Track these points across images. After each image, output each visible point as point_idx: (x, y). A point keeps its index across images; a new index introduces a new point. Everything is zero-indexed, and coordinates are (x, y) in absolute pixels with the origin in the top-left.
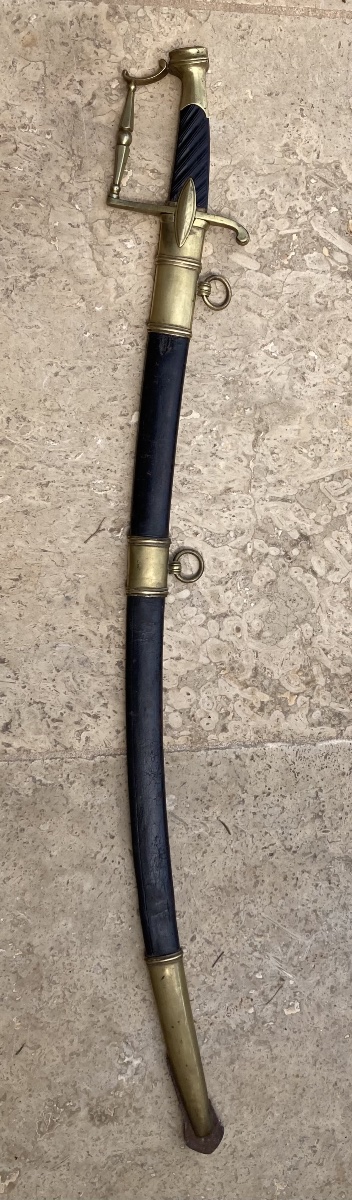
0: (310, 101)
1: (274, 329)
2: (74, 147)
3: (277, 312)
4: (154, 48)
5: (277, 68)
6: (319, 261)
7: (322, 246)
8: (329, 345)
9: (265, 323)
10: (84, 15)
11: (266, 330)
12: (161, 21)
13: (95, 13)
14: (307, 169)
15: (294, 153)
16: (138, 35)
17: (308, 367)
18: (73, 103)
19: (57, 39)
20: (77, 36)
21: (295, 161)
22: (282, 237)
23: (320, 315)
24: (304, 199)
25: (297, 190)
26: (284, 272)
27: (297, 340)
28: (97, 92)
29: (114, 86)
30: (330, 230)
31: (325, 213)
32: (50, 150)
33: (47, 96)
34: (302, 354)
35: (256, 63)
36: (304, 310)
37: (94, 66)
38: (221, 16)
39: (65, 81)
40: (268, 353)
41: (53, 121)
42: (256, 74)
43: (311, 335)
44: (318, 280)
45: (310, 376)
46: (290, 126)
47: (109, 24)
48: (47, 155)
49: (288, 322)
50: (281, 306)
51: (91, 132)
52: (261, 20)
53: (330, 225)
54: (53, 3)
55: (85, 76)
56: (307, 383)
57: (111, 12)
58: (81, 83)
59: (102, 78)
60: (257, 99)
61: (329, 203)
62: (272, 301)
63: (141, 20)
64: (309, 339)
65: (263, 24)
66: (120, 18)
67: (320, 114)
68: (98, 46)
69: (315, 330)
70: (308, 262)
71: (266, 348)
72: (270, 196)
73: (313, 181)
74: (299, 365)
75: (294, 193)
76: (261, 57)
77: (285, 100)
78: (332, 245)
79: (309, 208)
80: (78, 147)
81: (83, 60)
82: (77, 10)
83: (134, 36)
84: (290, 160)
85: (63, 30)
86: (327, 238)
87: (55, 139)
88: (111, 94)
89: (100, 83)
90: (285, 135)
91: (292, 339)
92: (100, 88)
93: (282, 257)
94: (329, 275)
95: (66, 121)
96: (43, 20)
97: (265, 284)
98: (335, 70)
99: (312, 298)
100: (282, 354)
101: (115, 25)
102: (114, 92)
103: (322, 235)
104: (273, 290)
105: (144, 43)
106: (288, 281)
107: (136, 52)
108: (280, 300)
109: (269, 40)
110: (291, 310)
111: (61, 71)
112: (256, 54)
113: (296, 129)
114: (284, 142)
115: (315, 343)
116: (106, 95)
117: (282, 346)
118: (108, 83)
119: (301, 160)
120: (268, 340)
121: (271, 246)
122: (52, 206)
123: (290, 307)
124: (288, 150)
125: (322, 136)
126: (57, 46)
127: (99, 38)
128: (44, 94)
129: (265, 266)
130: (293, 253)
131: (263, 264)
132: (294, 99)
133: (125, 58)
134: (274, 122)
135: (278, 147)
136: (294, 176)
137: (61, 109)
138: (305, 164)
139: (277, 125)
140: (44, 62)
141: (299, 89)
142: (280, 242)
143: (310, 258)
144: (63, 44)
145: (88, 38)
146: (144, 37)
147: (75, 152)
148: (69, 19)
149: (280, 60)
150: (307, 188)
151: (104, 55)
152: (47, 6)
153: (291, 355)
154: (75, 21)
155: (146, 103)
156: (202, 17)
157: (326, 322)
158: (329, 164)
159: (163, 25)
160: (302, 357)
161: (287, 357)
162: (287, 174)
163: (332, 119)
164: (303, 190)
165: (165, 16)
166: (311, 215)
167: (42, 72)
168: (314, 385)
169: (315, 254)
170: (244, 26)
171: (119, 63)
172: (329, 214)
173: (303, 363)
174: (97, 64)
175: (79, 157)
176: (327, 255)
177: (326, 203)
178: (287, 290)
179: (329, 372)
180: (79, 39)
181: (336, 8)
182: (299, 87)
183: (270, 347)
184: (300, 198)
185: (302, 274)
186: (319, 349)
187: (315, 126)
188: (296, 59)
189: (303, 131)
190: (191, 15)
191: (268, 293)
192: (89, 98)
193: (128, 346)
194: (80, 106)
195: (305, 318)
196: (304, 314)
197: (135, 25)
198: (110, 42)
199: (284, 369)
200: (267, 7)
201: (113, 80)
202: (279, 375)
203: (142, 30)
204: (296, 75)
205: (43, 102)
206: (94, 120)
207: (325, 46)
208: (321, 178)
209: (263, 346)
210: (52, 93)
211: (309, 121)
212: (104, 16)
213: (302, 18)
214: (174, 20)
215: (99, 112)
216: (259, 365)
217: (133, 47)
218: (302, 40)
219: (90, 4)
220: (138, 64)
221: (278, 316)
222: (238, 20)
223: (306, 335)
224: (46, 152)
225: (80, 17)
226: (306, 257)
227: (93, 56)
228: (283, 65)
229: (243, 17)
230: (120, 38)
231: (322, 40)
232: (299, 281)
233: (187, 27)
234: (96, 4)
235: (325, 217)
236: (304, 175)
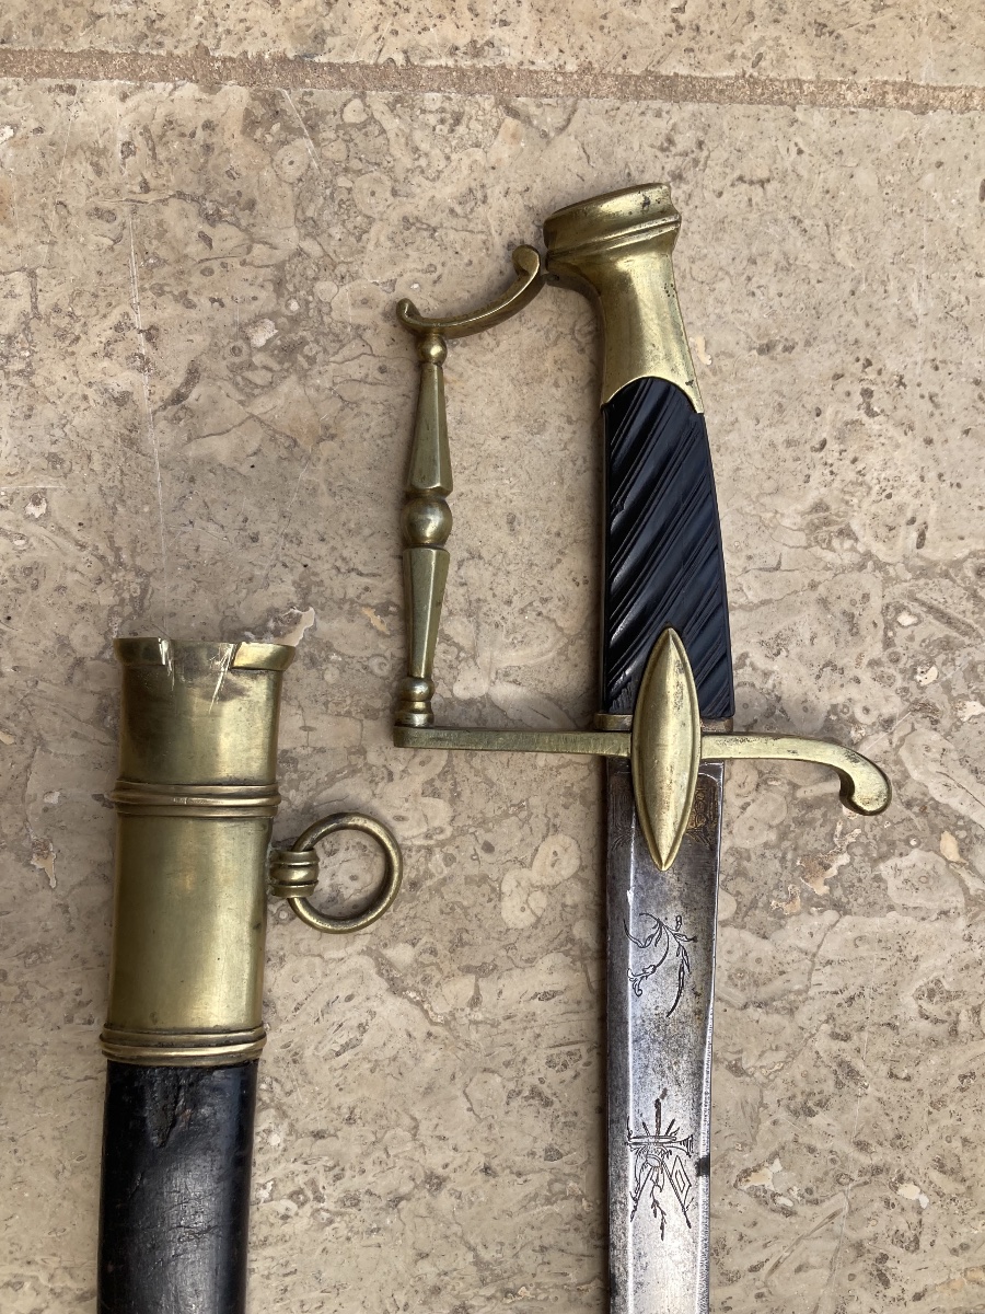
0: (892, 366)
1: (782, 1115)
2: (119, 542)
3: (793, 1055)
4: (395, 216)
5: (787, 266)
6: (928, 880)
7: (937, 832)
8: (965, 1158)
9: (752, 1095)
10: (170, 122)
11: (755, 1120)
12: (418, 136)
13: (205, 114)
14: (888, 581)
15: (846, 533)
16: (343, 182)
17: (898, 1238)
18: (122, 400)
19: (78, 200)
20: (146, 187)
21: (848, 558)
22: (808, 806)
23: (934, 1060)
24: (879, 678)
25: (854, 651)
26: (815, 922)
27: (862, 1146)
28: (206, 361)
29: (260, 338)
30: (963, 775)
31: (946, 723)
32: (40, 554)
33: (38, 380)
34: (878, 1192)
35: (721, 254)
36: (883, 1045)
37: (197, 280)
38: (609, 114)
39: (101, 331)
40: (764, 1198)
41: (54, 460)
42: (723, 286)
43: (906, 1129)
44: (926, 941)
45: (904, 1266)
46: (833, 446)
47: (250, 148)
48: (28, 571)
49: (829, 1087)
50: (806, 1036)
51: (178, 489)
52: (735, 121)
53: (963, 761)
54: (71, 90)
55: (169, 311)
56: (893, 1291)
57: (260, 111)
58: (151, 334)
59: (224, 317)
60: (726, 364)
61: (960, 687)
62: (776, 1018)
63: (355, 134)
64: (899, 1141)
65: (741, 134)
66: (287, 128)
67: (927, 406)
68: (213, 219)
69: (919, 1109)
70: (893, 884)
71: (755, 1180)
72: (766, 674)
73: (905, 619)
74: (867, 1232)
75: (846, 660)
76: (740, 236)
77: (813, 365)
78: (969, 824)
79: (894, 706)
80: (135, 541)
81: (162, 262)
82: (145, 109)
83: (331, 184)
84: (829, 556)
85: (99, 171)
86: (956, 802)
87: (57, 515)
88: (251, 366)
89: (214, 332)
90: (816, 476)
91: (844, 1147)
92: (214, 349)
93: (808, 873)
94: (961, 923)
95: (96, 457)
96: (34, 145)
97: (752, 967)
98: (971, 267)
99: (909, 1004)
100: (811, 1197)
101: (270, 152)
102: (258, 359)
103: (936, 791)
104: (778, 984)
105: (364, 202)
106: (830, 949)
107: (337, 232)
108: (802, 1017)
109: (762, 183)
110: (836, 1045)
111: (86, 298)
112: (722, 223)
113: (849, 456)
114: (812, 497)
115: (920, 1156)
116: (234, 369)
117: (811, 1172)
118: (242, 332)
119: (868, 555)
120: (761, 1152)
121: (772, 836)
122: (40, 741)
123: (835, 1036)
124: (824, 523)
125: (932, 475)
126: (79, 223)
127: (215, 195)
128: (27, 373)
129: (753, 905)
130: (844, 859)
131: (747, 900)
132: (844, 360)
133: (300, 252)
134: (779, 436)
135: (792, 513)
136: (845, 605)
137: (80, 421)
138: (880, 566)
139: (789, 443)
140: (32, 274)
141: (858, 331)
142: (800, 822)
143: (898, 871)
144: (99, 213)
145: (180, 195)
146: (363, 183)
147: (125, 556)
148: (122, 137)
149: (795, 242)
150: (888, 643)
151: (230, 244)
152: (49, 97)
153: (839, 1201)
154: (139, 141)
155: (366, 391)
156: (552, 119)
157: (954, 1082)
158: (958, 564)
159: (424, 146)
160: (878, 1205)
161: (828, 1207)
162: (824, 603)
163: (963, 421)
164: (875, 650)
165: (432, 119)
166: (900, 729)
167: (24, 303)
168: (918, 1297)
169: (915, 855)
170: (685, 141)
171: (280, 266)
172: (958, 724)
173: (880, 1227)
174: (208, 272)
175: (139, 572)
176: (953, 855)
177: (947, 687)
178: (825, 979)
179: (964, 1247)
180: (151, 197)
181: (971, 81)
182: (858, 322)
183: (766, 1179)
184: (866, 676)
185: (875, 925)
186: (935, 1175)
187: (911, 446)
188: (847, 238)
189: (872, 460)
190: (513, 113)
191: (763, 993)
192: (178, 379)
193: (284, 1205)
194: (147, 408)
195: (884, 1069)
196: (882, 1058)
197: (336, 151)
198: (251, 205)
199: (819, 1249)
200: (754, 82)
201: (256, 321)
202: (799, 1270)
203: (355, 164)
204: (847, 287)
205: (24, 401)
206: (192, 451)
207: (937, 196)
208: (931, 609)
209: (746, 1173)
210: (54, 371)
211: (893, 432)
212: (234, 125)
213: (864, 114)
214: (461, 129)
215: (210, 423)
216: (732, 1240)
217: (327, 216)
218: (866, 179)
219: (189, 90)
220: (342, 269)
221: (797, 1069)
222: (663, 125)
223: (889, 1130)
224: (26, 559)
225: (155, 129)
226: (884, 869)
227: (195, 249)
228: (808, 256)
229: (680, 113)
230: (287, 189)
231: (929, 177)
232: (863, 950)
233: (502, 150)
234: (212, 88)
235: (947, 735)
236: (876, 603)
